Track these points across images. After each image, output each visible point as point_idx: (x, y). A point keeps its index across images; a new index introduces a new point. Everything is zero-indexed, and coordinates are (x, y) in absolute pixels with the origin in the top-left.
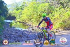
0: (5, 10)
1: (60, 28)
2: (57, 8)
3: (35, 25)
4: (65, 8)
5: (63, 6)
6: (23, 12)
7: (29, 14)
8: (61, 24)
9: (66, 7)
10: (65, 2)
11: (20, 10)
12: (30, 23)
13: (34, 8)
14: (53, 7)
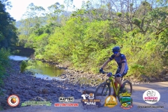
0: (10, 33)
1: (133, 77)
2: (128, 31)
3: (76, 69)
4: (144, 32)
5: (141, 29)
6: (52, 38)
7: (64, 43)
8: (135, 67)
9: (146, 31)
10: (146, 19)
11: (45, 35)
12: (66, 64)
13: (77, 30)
14: (118, 29)
